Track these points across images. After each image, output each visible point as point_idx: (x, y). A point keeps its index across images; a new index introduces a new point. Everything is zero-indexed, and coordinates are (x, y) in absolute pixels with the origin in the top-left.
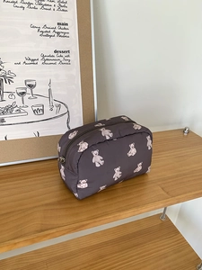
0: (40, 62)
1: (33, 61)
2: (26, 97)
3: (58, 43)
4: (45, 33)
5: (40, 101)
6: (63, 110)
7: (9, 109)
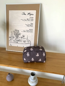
0: (26, 32)
1: (25, 31)
2: (22, 38)
3: (30, 28)
4: (28, 26)
5: (25, 39)
6: (30, 42)
7: (19, 40)
